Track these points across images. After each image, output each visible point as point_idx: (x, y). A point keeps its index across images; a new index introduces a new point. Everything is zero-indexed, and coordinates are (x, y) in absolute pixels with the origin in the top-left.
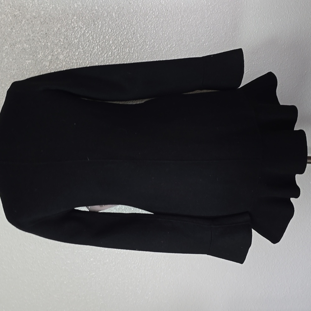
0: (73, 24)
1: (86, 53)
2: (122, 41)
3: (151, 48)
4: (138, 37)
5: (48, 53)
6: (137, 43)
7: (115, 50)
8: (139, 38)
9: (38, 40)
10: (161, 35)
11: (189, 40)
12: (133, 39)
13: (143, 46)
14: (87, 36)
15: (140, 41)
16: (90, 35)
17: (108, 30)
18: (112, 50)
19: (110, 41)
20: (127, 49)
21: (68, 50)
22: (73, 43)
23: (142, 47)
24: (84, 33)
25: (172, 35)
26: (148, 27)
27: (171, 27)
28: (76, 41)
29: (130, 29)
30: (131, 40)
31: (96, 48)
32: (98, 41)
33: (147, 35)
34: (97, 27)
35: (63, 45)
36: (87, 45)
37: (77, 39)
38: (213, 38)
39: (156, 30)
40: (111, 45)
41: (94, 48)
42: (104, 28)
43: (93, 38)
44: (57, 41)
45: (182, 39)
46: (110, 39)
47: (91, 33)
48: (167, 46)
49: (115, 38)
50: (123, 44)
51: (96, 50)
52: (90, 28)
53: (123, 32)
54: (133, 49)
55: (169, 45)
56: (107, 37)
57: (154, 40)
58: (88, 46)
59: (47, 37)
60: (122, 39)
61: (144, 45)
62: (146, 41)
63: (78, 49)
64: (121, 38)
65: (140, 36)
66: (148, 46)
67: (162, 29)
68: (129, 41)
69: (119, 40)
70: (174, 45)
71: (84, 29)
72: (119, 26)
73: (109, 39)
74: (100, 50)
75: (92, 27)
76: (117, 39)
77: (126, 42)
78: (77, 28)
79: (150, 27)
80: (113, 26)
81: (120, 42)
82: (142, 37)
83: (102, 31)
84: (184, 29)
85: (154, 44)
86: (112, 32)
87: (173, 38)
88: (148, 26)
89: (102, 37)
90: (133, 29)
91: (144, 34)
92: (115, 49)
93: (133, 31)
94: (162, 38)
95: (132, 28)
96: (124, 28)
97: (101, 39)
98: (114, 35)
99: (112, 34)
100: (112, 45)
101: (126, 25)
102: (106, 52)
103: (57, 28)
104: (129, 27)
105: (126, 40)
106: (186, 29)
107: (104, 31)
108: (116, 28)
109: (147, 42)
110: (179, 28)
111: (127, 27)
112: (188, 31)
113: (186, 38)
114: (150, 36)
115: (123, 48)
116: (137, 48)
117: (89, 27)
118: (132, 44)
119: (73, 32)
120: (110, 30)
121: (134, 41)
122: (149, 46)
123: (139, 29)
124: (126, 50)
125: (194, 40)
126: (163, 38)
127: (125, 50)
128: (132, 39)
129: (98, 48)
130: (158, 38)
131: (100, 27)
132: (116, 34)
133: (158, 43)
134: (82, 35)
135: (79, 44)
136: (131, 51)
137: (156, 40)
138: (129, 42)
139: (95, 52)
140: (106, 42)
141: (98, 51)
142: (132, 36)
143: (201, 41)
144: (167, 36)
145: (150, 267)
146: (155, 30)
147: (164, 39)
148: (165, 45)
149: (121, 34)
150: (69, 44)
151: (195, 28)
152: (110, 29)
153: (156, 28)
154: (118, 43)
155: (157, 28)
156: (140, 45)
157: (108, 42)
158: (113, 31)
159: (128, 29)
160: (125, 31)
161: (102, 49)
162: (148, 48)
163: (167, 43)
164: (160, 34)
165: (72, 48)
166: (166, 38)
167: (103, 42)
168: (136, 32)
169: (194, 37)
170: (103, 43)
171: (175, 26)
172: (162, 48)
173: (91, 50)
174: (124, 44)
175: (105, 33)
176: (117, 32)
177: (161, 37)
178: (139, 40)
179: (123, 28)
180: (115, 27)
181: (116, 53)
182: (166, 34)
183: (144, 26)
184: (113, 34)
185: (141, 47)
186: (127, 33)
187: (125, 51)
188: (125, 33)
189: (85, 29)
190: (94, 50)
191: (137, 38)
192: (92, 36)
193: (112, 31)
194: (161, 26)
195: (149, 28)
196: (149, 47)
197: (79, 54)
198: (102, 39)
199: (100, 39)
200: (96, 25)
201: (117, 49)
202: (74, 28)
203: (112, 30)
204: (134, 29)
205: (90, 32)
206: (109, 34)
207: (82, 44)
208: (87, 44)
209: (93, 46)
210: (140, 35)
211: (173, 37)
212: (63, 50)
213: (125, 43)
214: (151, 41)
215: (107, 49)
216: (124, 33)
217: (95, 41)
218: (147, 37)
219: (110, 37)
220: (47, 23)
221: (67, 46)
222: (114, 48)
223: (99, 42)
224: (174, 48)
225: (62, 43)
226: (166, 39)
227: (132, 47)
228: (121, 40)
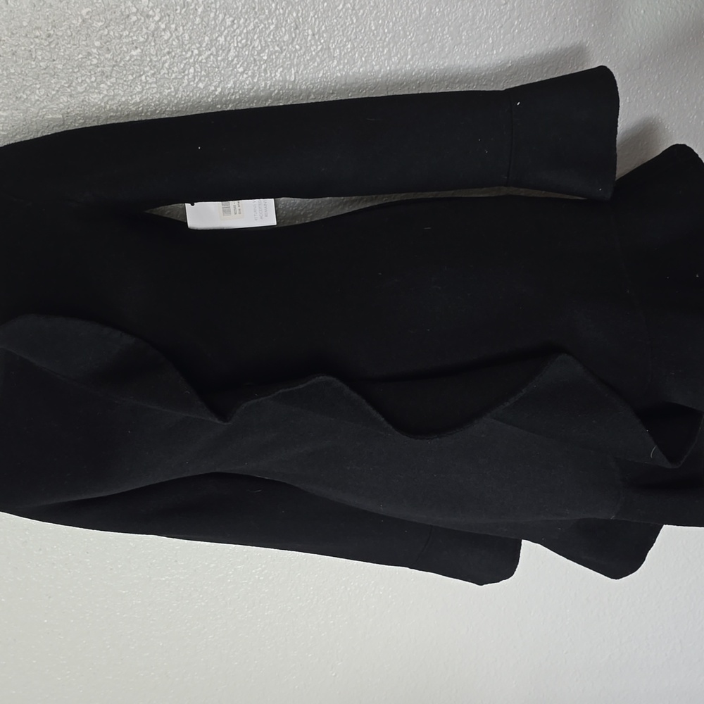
0: (123, 7)
1: (162, 86)
2: (263, 50)
3: (344, 67)
4: (309, 38)
5: (58, 91)
6: (305, 54)
7: (245, 76)
8: (310, 41)
9: (28, 53)
10: (373, 28)
11: (452, 39)
12: (295, 43)
13: (322, 61)
14: (166, 38)
15: (315, 47)
16: (172, 35)
17: (224, 20)
18: (235, 76)
19: (230, 50)
20: (277, 71)
21: (113, 80)
22: (128, 58)
23: (318, 65)
24: (156, 29)
25: (403, 29)
26: (336, 7)
27: (401, 7)
28: (134, 53)
29: (284, 14)
30: (288, 46)
31: (192, 70)
32: (196, 52)
33: (334, 31)
34: (192, 12)
35: (98, 67)
36: (167, 65)
37: (136, 48)
38: (519, 32)
39: (360, 14)
40: (232, 61)
41: (186, 72)
42: (212, 15)
43: (183, 43)
44: (80, 56)
45: (432, 38)
46: (230, 44)
47: (176, 30)
48: (390, 58)
49: (244, 41)
50: (265, 58)
51: (190, 76)
52: (172, 16)
53: (265, 25)
54: (293, 72)
55: (394, 56)
56: (221, 39)
57: (353, 44)
58: (169, 66)
59: (52, 46)
60: (263, 42)
61: (325, 59)
62: (329, 48)
63: (141, 76)
64: (260, 41)
65: (314, 35)
66: (335, 62)
67: (376, 13)
68: (281, 48)
69: (253, 47)
70: (409, 57)
71: (157, 18)
72: (254, 8)
73: (227, 45)
74: (201, 77)
75: (178, 11)
76: (249, 43)
77: (276, 52)
78: (134, 18)
79: (342, 9)
80: (237, 8)
81: (259, 54)
82: (319, 38)
83: (208, 24)
84: (437, 10)
85: (352, 56)
86: (235, 26)
87: (406, 36)
88: (337, 4)
89: (207, 38)
90: (295, 15)
91: (326, 27)
92: (242, 73)
93: (295, 21)
94: (376, 38)
95: (290, 13)
96: (270, 11)
97: (204, 45)
98: (240, 35)
99: (234, 31)
100: (235, 62)
101: (273, 5)
102: (220, 83)
103: (80, 20)
104: (281, 11)
105: (274, 47)
106: (443, 10)
107: (213, 23)
108: (246, 12)
109: (334, 49)
110: (425, 9)
111: (276, 8)
112: (448, 15)
113: (443, 35)
114: (341, 33)
115: (265, 70)
116: (305, 68)
117: (168, 12)
118: (291, 55)
119: (125, 29)
120: (228, 22)
121: (297, 47)
122: (340, 59)
123: (312, 14)
124: (275, 76)
125: (464, 41)
126: (378, 39)
127: (273, 75)
128: (292, 43)
129: (198, 72)
130: (363, 38)
131: (200, 10)
132: (245, 31)
133: (365, 53)
134: (150, 38)
135: (143, 61)
136: (288, 77)
137: (358, 45)
138: (282, 53)
139: (189, 82)
140: (217, 55)
141: (197, 80)
142: (290, 35)
143: (485, 43)
144: (389, 32)
145: (340, 607)
146: (356, 15)
147: (381, 39)
148: (383, 58)
149: (261, 32)
150: (114, 63)
151: (470, 6)
152: (230, 16)
153: (359, 9)
154: (252, 55)
155: (362, 11)
156: (313, 59)
157: (224, 54)
158: (238, 22)
159: (280, 14)
160: (270, 21)
161: (207, 76)
162: (336, 67)
163: (389, 50)
164: (370, 28)
165: (125, 72)
166: (386, 37)
167: (211, 54)
168: (303, 23)
169: (465, 33)
170: (209, 57)
171: (413, 4)
172: (376, 65)
173: (176, 78)
174: (269, 56)
175: (215, 28)
176: (249, 24)
177: (374, 34)
178: (311, 45)
179: (264, 13)
180: (243, 11)
181: (247, 82)
182: (388, 27)
183: (325, 4)
184: (238, 31)
185: (316, 64)
186: (277, 27)
187: (272, 79)
188: (272, 27)
189: (160, 20)
190: (186, 77)
191: (306, 39)
192: (177, 37)
193: (236, 22)
194: (372, 4)
195: (339, 11)
196: (338, 64)
197: (143, 90)
198: (207, 44)
199: (201, 46)
200: (191, 7)
201: (250, 73)
202: (128, 16)
203: (233, 21)
204: (297, 15)
205: (173, 26)
206: (226, 32)
207: (151, 61)
208: (165, 62)
209: (182, 66)
210: (313, 30)
211: (405, 33)
212: (98, 80)
213: (272, 54)
214: (345, 46)
215: (220, 72)
216: (269, 27)
217: (187, 53)
218: (334, 37)
219: (228, 39)
220: (51, 6)
221: (110, 69)
222: (241, 70)
223: (200, 54)
224: (408, 66)
225: (95, 61)
226: (387, 39)
227: (292, 65)
228: (260, 48)
